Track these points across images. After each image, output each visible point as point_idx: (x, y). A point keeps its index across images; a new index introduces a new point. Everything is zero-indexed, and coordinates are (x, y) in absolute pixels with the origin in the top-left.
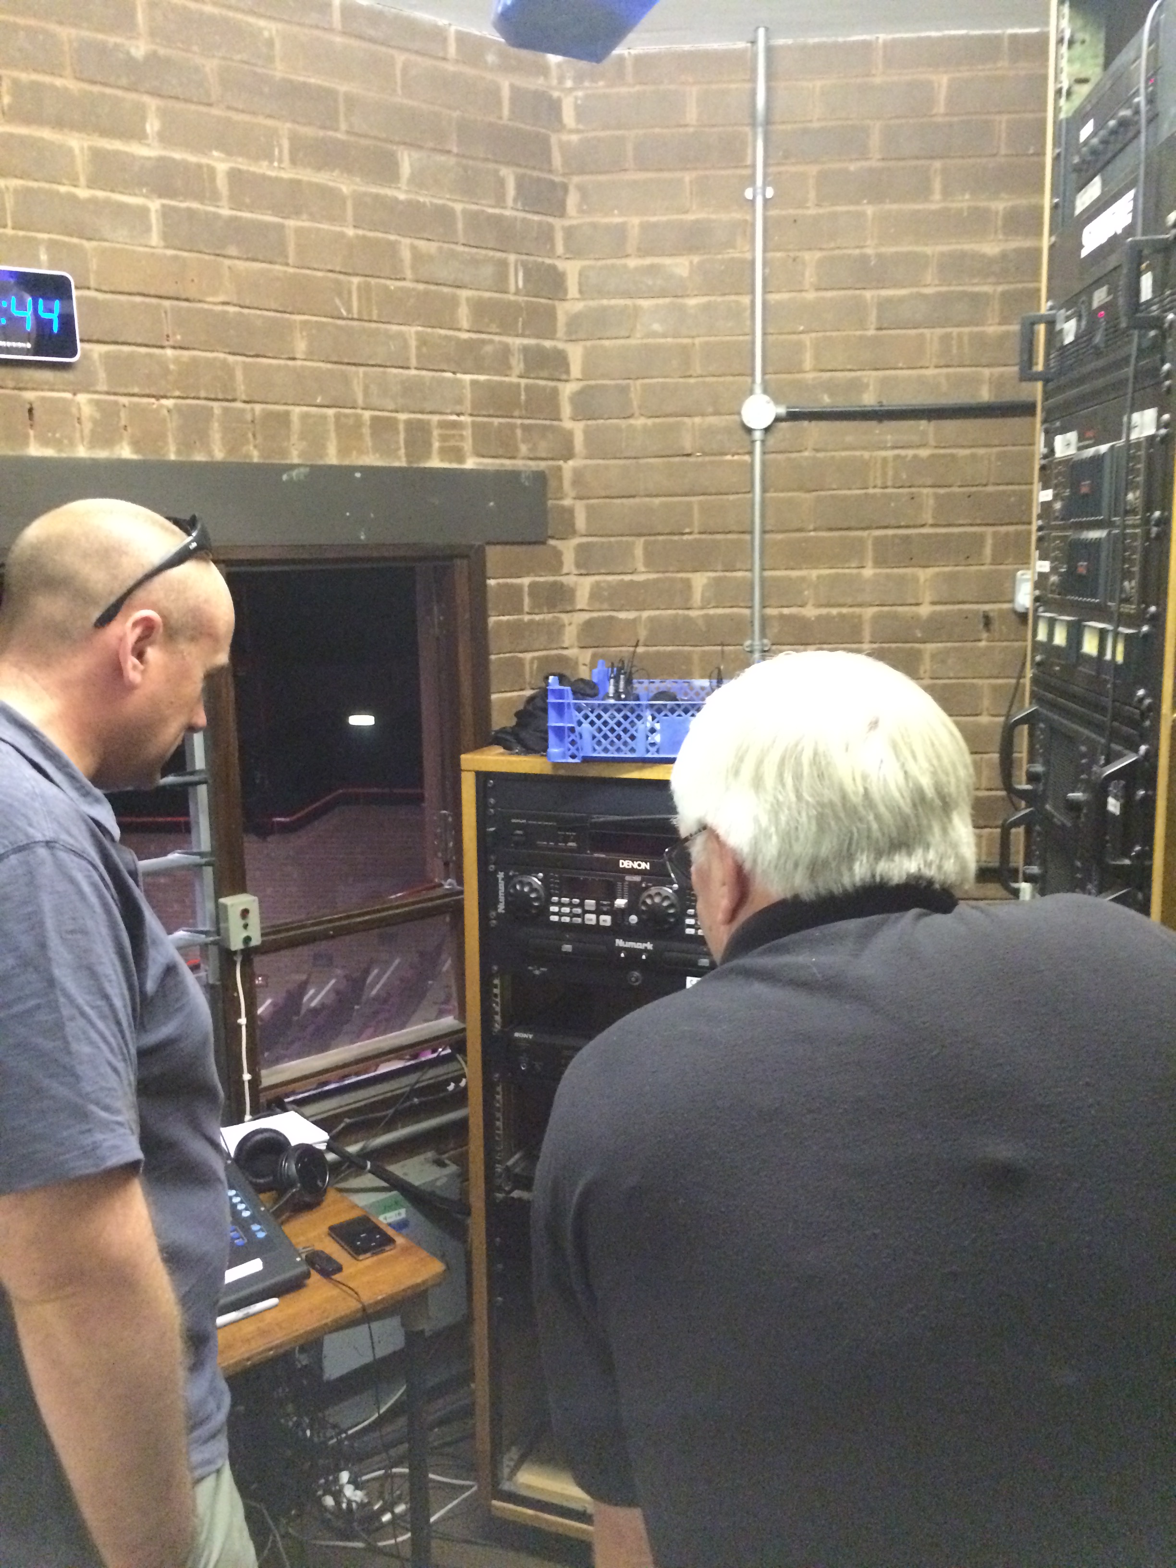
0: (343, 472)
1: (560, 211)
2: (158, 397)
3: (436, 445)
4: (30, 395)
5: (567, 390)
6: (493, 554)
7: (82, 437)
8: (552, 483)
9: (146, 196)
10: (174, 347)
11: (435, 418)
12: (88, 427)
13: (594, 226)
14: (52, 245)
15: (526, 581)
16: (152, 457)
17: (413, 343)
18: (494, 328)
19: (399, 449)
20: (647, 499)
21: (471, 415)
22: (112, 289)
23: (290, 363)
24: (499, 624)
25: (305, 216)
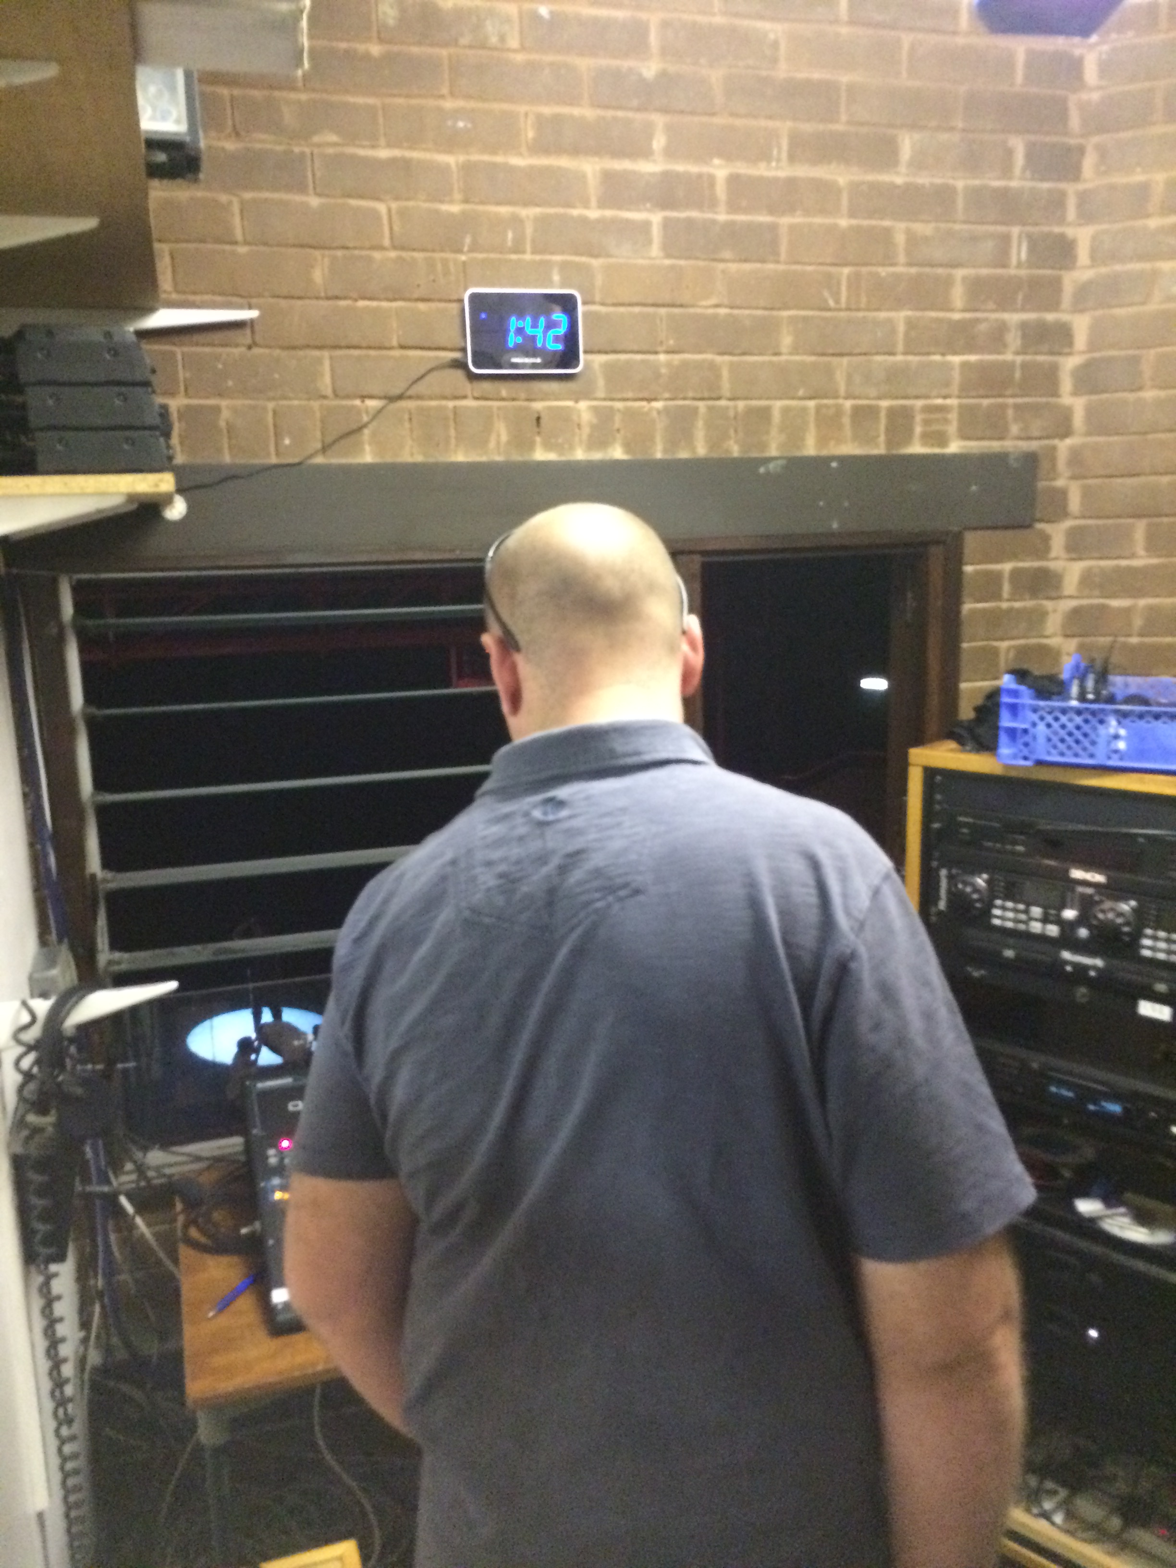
0: (820, 463)
1: (1074, 173)
2: (649, 400)
3: (918, 430)
4: (538, 406)
5: (1069, 363)
6: (972, 541)
7: (581, 441)
8: (1045, 465)
9: (649, 210)
10: (668, 352)
11: (919, 403)
12: (586, 431)
13: (1112, 188)
14: (564, 267)
15: (1007, 567)
16: (639, 457)
17: (901, 328)
18: (991, 305)
19: (878, 436)
20: (1153, 478)
21: (959, 397)
22: (615, 301)
23: (775, 359)
24: (973, 612)
25: (798, 213)
